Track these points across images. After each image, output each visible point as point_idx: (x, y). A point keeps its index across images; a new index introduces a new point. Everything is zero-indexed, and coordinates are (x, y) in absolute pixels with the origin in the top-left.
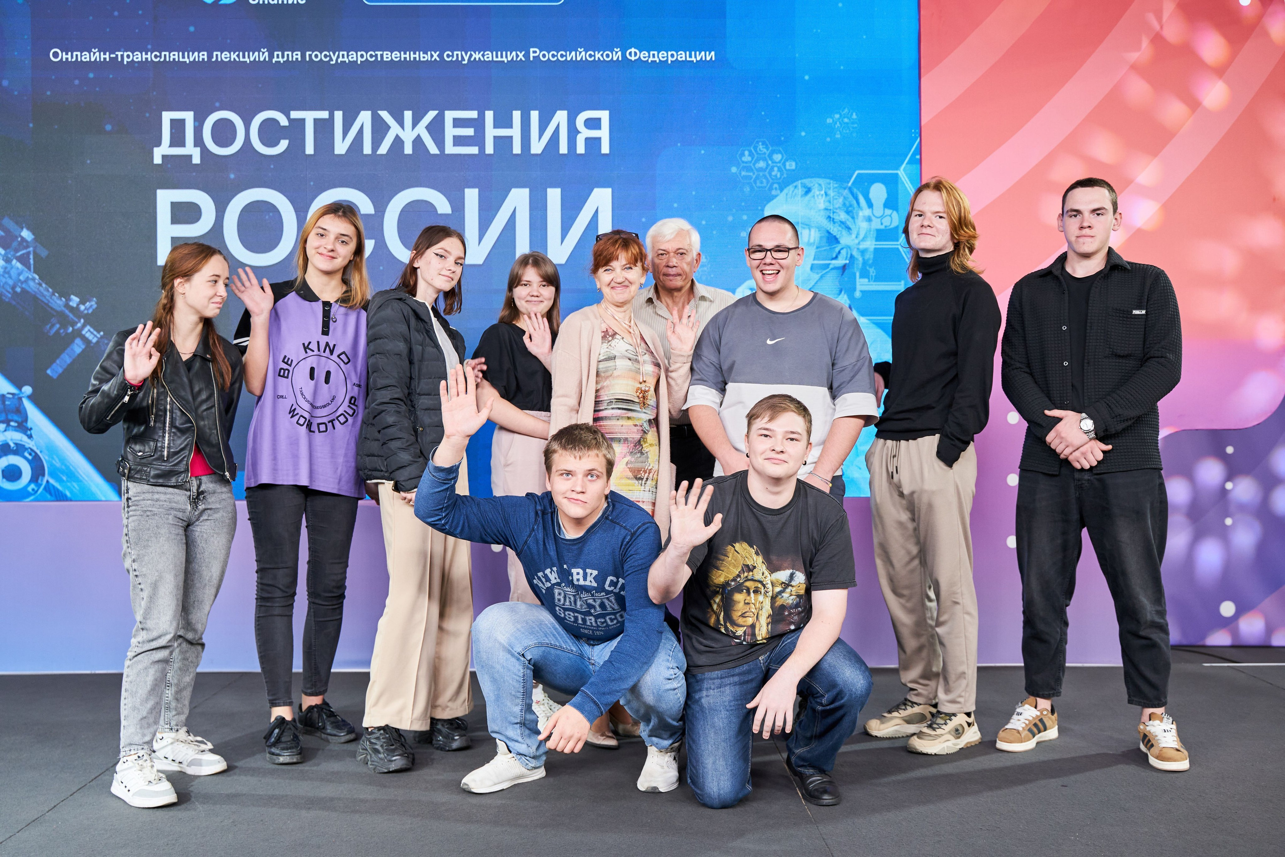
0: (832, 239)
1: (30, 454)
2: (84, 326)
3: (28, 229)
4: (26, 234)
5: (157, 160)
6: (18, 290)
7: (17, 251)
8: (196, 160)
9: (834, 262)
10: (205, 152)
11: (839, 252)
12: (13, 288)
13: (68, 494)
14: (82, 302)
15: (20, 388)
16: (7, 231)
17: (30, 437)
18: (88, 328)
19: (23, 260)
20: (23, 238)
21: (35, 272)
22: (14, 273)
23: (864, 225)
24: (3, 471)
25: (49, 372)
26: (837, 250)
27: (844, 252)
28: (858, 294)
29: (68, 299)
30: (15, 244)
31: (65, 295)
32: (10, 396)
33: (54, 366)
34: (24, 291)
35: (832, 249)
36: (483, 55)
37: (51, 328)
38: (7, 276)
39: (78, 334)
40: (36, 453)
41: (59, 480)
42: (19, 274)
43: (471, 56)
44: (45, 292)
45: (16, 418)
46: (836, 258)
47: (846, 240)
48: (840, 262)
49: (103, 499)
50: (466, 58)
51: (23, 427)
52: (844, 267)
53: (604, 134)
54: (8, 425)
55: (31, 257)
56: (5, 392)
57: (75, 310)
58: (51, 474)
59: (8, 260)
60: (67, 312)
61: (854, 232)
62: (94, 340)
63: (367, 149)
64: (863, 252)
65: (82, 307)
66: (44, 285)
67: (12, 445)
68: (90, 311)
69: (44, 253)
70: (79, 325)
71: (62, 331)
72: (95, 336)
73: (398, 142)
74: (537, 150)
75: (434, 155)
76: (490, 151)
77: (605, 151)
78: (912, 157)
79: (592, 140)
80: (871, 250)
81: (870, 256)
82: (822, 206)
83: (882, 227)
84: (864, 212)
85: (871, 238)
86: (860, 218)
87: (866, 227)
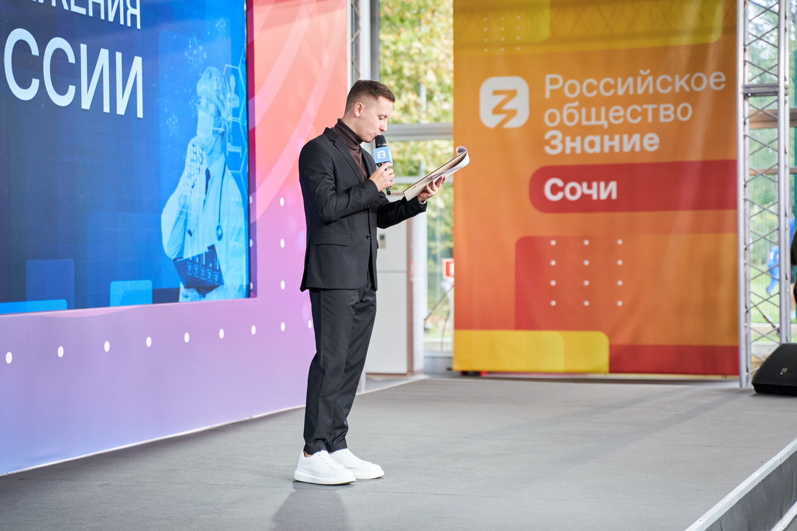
0: (219, 113)
11: (221, 123)
23: (228, 103)
26: (221, 120)
27: (223, 123)
28: (227, 154)
35: (219, 119)
46: (220, 127)
47: (224, 114)
48: (221, 130)
52: (223, 134)
53: (137, 12)
61: (226, 108)
64: (229, 123)
74: (111, 18)
75: (66, 10)
76: (91, 14)
77: (139, 27)
78: (243, 59)
79: (133, 17)
80: (231, 123)
81: (231, 127)
82: (215, 87)
83: (234, 107)
84: (229, 95)
85: (231, 114)
86: (227, 99)
87: (229, 106)
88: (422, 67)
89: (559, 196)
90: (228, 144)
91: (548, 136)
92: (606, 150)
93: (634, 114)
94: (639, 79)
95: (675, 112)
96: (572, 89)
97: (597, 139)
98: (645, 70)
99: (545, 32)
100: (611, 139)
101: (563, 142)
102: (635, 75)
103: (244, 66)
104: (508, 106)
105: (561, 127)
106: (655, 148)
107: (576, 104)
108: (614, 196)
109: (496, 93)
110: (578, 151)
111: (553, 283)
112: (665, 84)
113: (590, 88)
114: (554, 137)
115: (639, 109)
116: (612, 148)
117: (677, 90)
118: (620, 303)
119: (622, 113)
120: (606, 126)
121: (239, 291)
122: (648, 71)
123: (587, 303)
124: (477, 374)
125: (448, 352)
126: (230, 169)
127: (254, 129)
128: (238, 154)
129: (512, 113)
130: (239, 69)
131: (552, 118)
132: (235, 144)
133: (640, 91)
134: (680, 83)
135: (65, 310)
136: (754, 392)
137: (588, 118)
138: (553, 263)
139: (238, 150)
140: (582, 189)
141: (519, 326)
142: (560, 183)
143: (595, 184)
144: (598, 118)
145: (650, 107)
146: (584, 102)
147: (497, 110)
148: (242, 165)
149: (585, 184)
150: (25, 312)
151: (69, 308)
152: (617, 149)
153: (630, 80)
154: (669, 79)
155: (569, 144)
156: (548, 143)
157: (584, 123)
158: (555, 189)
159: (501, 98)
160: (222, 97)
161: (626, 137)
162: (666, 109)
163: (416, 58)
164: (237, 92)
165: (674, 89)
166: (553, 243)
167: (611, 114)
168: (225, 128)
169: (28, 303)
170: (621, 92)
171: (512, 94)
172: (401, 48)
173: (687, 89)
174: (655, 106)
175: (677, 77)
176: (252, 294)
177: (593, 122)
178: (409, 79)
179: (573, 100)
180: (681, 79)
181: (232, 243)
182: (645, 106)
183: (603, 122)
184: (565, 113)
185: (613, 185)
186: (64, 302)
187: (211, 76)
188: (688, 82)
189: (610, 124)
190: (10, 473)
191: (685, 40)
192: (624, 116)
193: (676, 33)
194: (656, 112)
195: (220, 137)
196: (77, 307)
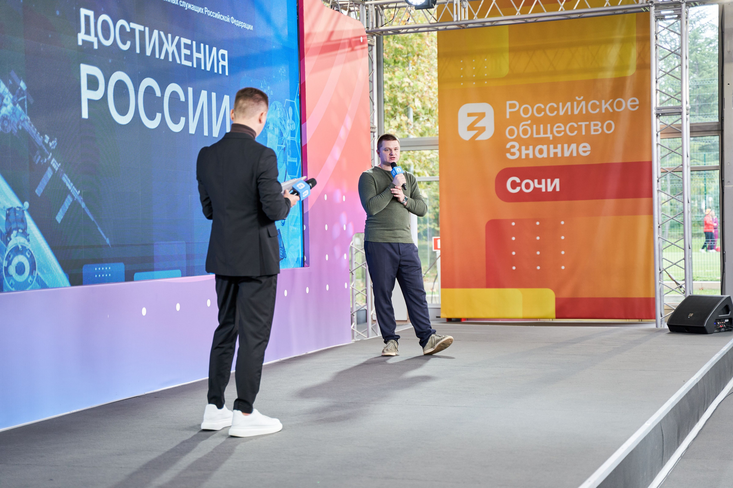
0: (281, 134)
1: (29, 254)
2: (51, 159)
3: (24, 81)
4: (22, 85)
5: (80, 43)
6: (20, 127)
7: (18, 97)
8: (96, 47)
9: (282, 146)
10: (99, 42)
12: (18, 125)
13: (47, 283)
14: (50, 140)
15: (23, 203)
16: (13, 81)
17: (29, 241)
18: (53, 160)
19: (22, 104)
20: (21, 89)
21: (28, 115)
22: (17, 113)
23: (288, 127)
24: (16, 267)
25: (36, 191)
26: (283, 139)
27: (284, 141)
28: (288, 163)
29: (44, 138)
30: (17, 92)
31: (42, 134)
32: (18, 209)
33: (38, 188)
34: (23, 127)
36: (192, 7)
37: (37, 158)
38: (14, 116)
39: (48, 164)
40: (32, 253)
41: (43, 273)
42: (20, 115)
43: (188, 6)
44: (33, 130)
45: (21, 225)
46: (282, 144)
47: (285, 135)
48: (283, 146)
49: (63, 286)
50: (187, 7)
51: (25, 234)
52: (284, 149)
53: (226, 63)
54: (18, 232)
55: (26, 103)
56: (15, 206)
57: (47, 145)
58: (39, 269)
59: (14, 104)
60: (44, 146)
61: (286, 131)
62: (57, 169)
63: (157, 56)
64: (288, 141)
65: (51, 144)
66: (32, 126)
67: (20, 247)
68: (54, 147)
69: (32, 101)
70: (49, 157)
71: (42, 161)
72: (57, 166)
73: (167, 53)
74: (208, 69)
75: (178, 64)
76: (195, 66)
77: (227, 74)
78: (297, 95)
79: (223, 67)
80: (290, 141)
81: (290, 144)
82: (279, 116)
83: (292, 130)
84: (288, 121)
85: (290, 135)
86: (287, 124)
87: (288, 129)
88: (411, 96)
89: (518, 189)
90: (288, 157)
91: (508, 146)
92: (552, 155)
93: (572, 129)
94: (575, 103)
95: (602, 127)
96: (526, 111)
97: (545, 147)
98: (579, 97)
99: (505, 70)
100: (556, 147)
101: (520, 150)
102: (572, 101)
103: (299, 100)
104: (479, 125)
105: (518, 139)
106: (588, 153)
107: (529, 122)
108: (558, 189)
109: (470, 115)
110: (531, 156)
111: (514, 253)
112: (594, 106)
113: (539, 110)
114: (513, 147)
115: (576, 126)
116: (556, 154)
117: (603, 111)
118: (563, 268)
119: (563, 129)
120: (551, 138)
121: (296, 262)
122: (582, 98)
123: (538, 268)
124: (458, 320)
125: (437, 304)
126: (289, 174)
127: (306, 145)
128: (295, 163)
129: (482, 130)
130: (295, 102)
131: (511, 132)
132: (292, 156)
133: (576, 112)
134: (605, 106)
135: (180, 277)
136: (669, 331)
137: (538, 133)
138: (514, 238)
139: (295, 160)
140: (534, 184)
141: (489, 285)
142: (518, 180)
143: (543, 181)
144: (545, 132)
145: (583, 124)
146: (535, 121)
147: (471, 128)
148: (298, 171)
149: (536, 181)
150: (153, 279)
151: (183, 276)
152: (559, 155)
153: (569, 104)
154: (598, 103)
155: (524, 152)
156: (508, 151)
157: (535, 136)
158: (514, 185)
159: (473, 118)
160: (283, 122)
161: (566, 146)
162: (595, 125)
163: (406, 89)
164: (293, 119)
165: (601, 110)
166: (513, 224)
167: (555, 129)
168: (286, 145)
169: (156, 273)
170: (562, 113)
171: (482, 115)
172: (396, 82)
173: (611, 111)
174: (587, 123)
175: (603, 101)
176: (306, 264)
177: (542, 135)
178: (401, 105)
179: (526, 120)
180: (605, 104)
181: (291, 228)
182: (579, 123)
183: (549, 135)
184: (521, 129)
185: (557, 181)
186: (179, 272)
187: (276, 108)
188: (611, 105)
189: (554, 137)
190: (146, 393)
191: (609, 75)
192: (565, 131)
193: (602, 69)
194: (588, 127)
195: (283, 151)
196: (188, 275)
